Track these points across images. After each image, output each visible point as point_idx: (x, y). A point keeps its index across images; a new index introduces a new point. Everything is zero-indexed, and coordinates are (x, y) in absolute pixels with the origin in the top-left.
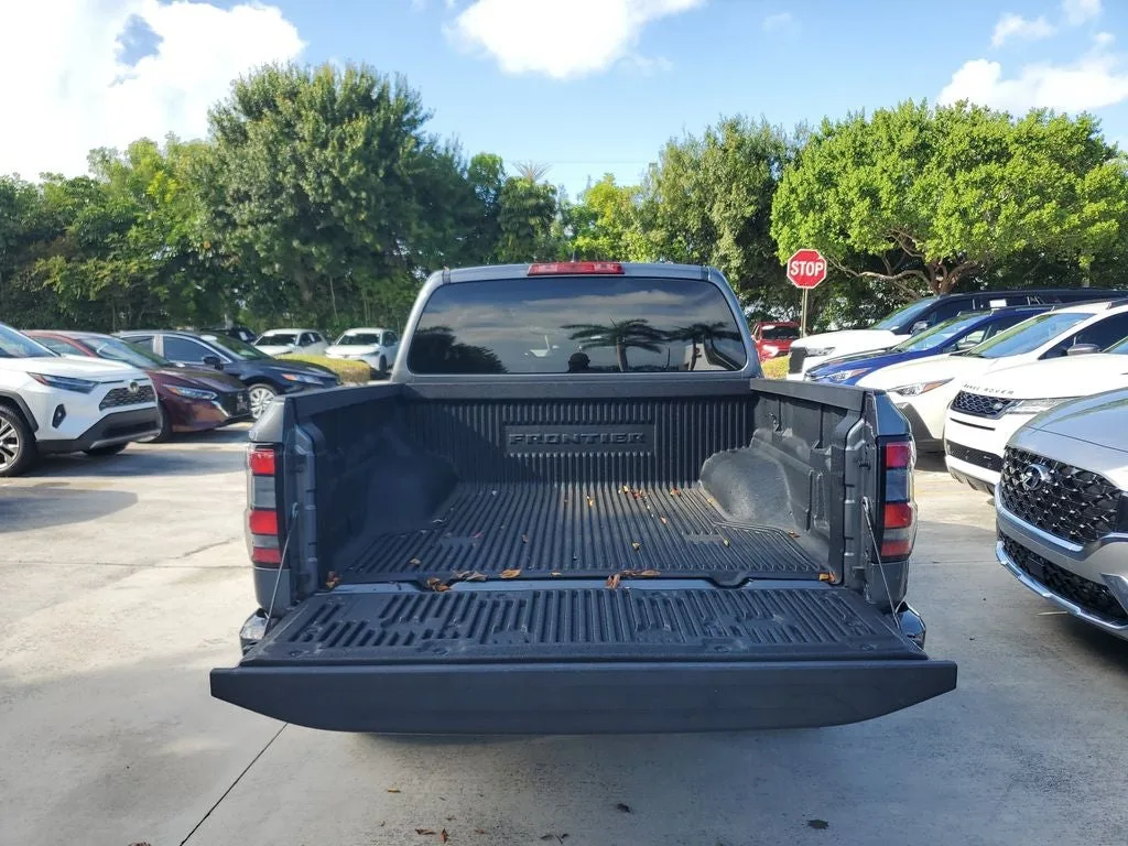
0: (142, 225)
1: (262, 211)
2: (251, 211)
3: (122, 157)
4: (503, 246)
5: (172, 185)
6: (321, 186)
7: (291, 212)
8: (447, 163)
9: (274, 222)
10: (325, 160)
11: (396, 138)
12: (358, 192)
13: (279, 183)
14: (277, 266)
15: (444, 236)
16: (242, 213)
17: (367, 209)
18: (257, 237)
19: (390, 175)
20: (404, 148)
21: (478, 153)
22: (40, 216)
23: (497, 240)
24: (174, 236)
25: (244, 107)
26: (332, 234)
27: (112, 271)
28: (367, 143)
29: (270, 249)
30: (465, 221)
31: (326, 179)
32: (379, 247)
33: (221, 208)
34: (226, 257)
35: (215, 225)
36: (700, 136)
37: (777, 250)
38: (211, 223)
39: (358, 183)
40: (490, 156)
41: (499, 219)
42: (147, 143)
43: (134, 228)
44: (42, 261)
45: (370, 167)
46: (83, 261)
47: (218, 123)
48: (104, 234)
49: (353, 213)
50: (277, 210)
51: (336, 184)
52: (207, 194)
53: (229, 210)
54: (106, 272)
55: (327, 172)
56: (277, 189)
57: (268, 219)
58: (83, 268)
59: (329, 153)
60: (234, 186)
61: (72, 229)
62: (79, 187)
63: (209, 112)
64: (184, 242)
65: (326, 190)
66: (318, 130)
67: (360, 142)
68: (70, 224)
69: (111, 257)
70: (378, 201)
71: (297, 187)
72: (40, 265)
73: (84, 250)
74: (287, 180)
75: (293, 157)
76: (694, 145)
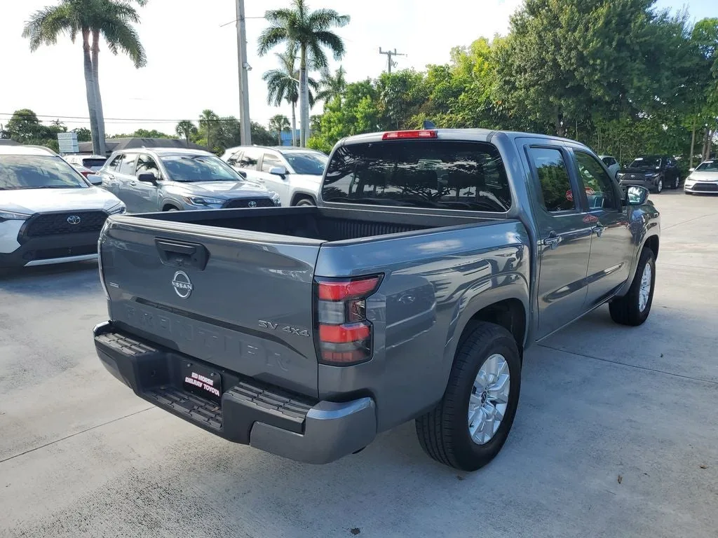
0: (468, 91)
1: (532, 78)
2: (525, 79)
3: (467, 51)
4: (712, 90)
5: (486, 66)
6: (570, 59)
7: (550, 78)
8: (678, 27)
9: (540, 85)
10: (575, 39)
11: (631, 16)
12: (595, 60)
13: (543, 59)
14: (538, 114)
15: (660, 86)
16: (521, 80)
17: (601, 70)
18: (527, 97)
19: (621, 45)
20: (635, 23)
21: (703, 19)
22: (419, 90)
23: (708, 85)
24: (483, 98)
25: (530, 10)
26: (578, 90)
27: (448, 121)
28: (607, 23)
29: (535, 103)
30: (683, 72)
31: (573, 53)
32: (607, 98)
33: (507, 78)
34: (509, 109)
35: (504, 89)
38: (501, 88)
39: (594, 55)
40: (712, 20)
41: (711, 69)
42: (485, 40)
43: (463, 94)
44: (415, 116)
45: (606, 41)
46: (435, 115)
47: (514, 22)
48: (446, 98)
49: (590, 75)
50: (542, 77)
51: (581, 57)
52: (503, 70)
53: (512, 79)
54: (444, 121)
55: (576, 48)
56: (543, 62)
57: (536, 83)
58: (434, 119)
59: (577, 34)
60: (517, 63)
61: (432, 96)
62: (440, 73)
63: (510, 16)
64: (488, 102)
65: (573, 60)
66: (572, 19)
67: (600, 23)
68: (431, 93)
69: (449, 112)
70: (609, 65)
71: (554, 60)
72: (414, 118)
73: (436, 109)
74: (549, 57)
75: (554, 40)
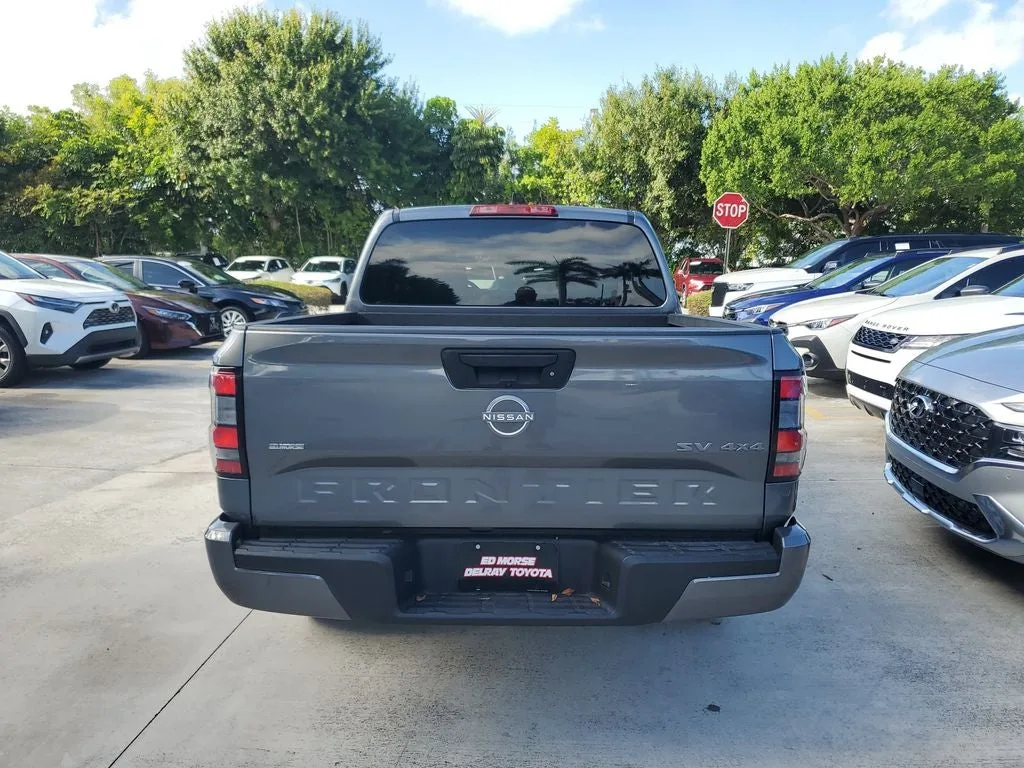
0: (122, 156)
1: (234, 147)
2: (224, 147)
3: (103, 92)
4: (455, 183)
5: (150, 120)
6: (288, 125)
7: (260, 148)
8: (404, 105)
9: (245, 157)
10: (292, 100)
11: (358, 81)
12: (323, 131)
13: (250, 120)
14: (247, 197)
15: (401, 172)
16: (215, 148)
17: (331, 145)
18: (229, 170)
19: (352, 114)
20: (365, 90)
21: (433, 96)
22: (28, 147)
23: (448, 176)
24: (152, 168)
25: (217, 48)
26: (298, 169)
27: (96, 199)
28: (331, 85)
29: (241, 182)
30: (421, 159)
31: (293, 118)
32: (341, 182)
33: (195, 143)
34: (201, 188)
35: (191, 159)
36: (637, 85)
37: (705, 192)
38: (187, 156)
39: (321, 123)
40: (445, 99)
41: (451, 158)
42: (128, 80)
43: (115, 159)
44: (31, 188)
45: (333, 107)
46: (68, 189)
47: (193, 62)
48: (87, 165)
49: (317, 150)
50: (248, 146)
51: (302, 122)
52: (183, 129)
53: (203, 145)
54: (89, 200)
55: (294, 111)
56: (247, 126)
57: (240, 154)
58: (69, 195)
59: (295, 94)
60: (207, 123)
61: (57, 158)
62: (66, 121)
63: (184, 52)
64: (161, 174)
65: (293, 128)
66: (286, 72)
67: (324, 84)
68: (56, 154)
69: (94, 185)
70: (341, 139)
71: (266, 124)
72: (28, 191)
73: (68, 178)
74: (257, 119)
75: (262, 96)
76: (632, 93)
